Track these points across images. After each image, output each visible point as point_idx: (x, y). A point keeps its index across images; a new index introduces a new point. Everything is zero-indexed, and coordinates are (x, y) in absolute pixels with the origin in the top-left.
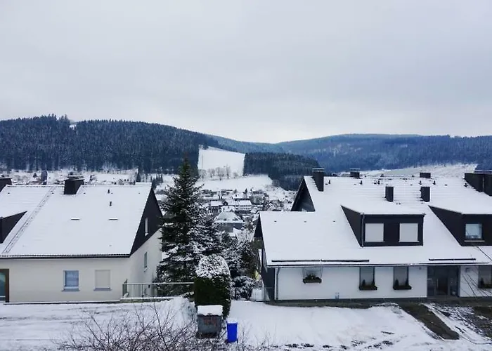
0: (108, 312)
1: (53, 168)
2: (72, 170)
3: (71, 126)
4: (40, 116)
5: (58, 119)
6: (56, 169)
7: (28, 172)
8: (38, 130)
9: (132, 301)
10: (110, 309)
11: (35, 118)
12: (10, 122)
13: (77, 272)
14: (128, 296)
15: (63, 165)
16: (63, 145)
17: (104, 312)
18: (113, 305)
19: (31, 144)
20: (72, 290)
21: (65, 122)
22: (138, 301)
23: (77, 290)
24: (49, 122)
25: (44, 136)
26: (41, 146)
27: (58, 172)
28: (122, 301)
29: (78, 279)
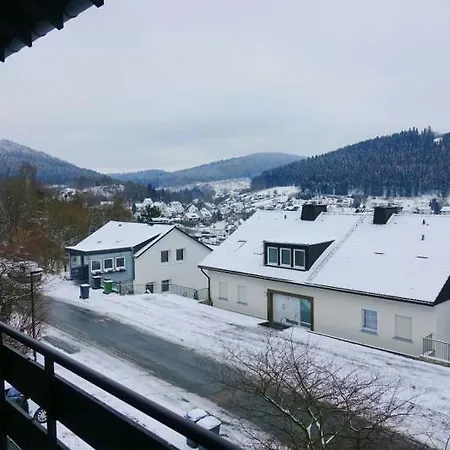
0: (402, 366)
1: (413, 194)
2: (435, 196)
3: (436, 140)
4: (399, 132)
5: (420, 133)
6: (416, 195)
7: (385, 199)
8: (396, 149)
9: (435, 362)
10: (404, 364)
11: (395, 135)
12: (368, 142)
13: (375, 313)
14: (431, 355)
15: (425, 190)
16: (425, 165)
17: (397, 365)
18: (411, 360)
19: (389, 166)
20: (370, 332)
21: (429, 135)
22: (442, 364)
23: (375, 334)
24: (410, 137)
25: (403, 156)
26: (400, 168)
27: (418, 199)
28: (422, 359)
29: (376, 322)
